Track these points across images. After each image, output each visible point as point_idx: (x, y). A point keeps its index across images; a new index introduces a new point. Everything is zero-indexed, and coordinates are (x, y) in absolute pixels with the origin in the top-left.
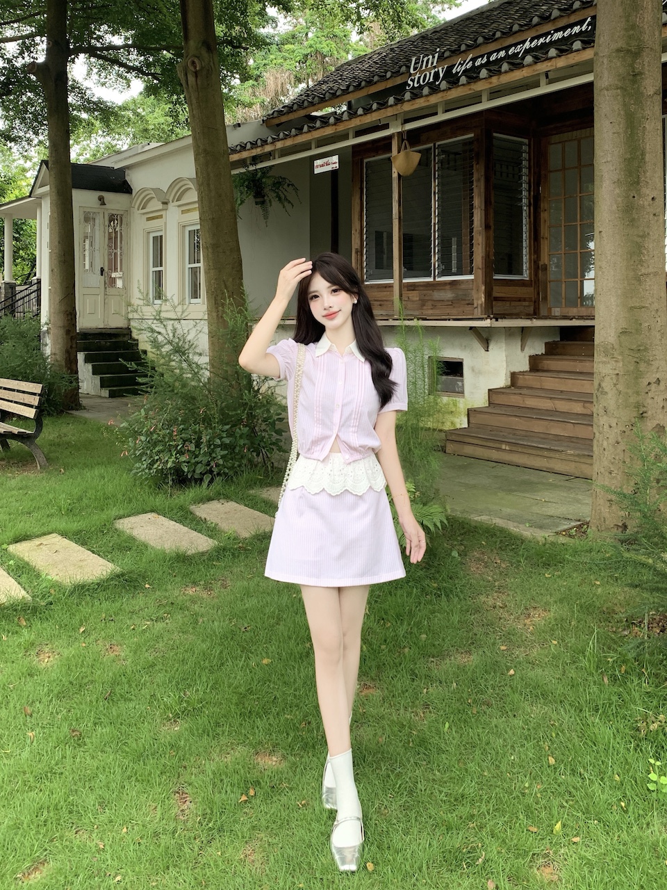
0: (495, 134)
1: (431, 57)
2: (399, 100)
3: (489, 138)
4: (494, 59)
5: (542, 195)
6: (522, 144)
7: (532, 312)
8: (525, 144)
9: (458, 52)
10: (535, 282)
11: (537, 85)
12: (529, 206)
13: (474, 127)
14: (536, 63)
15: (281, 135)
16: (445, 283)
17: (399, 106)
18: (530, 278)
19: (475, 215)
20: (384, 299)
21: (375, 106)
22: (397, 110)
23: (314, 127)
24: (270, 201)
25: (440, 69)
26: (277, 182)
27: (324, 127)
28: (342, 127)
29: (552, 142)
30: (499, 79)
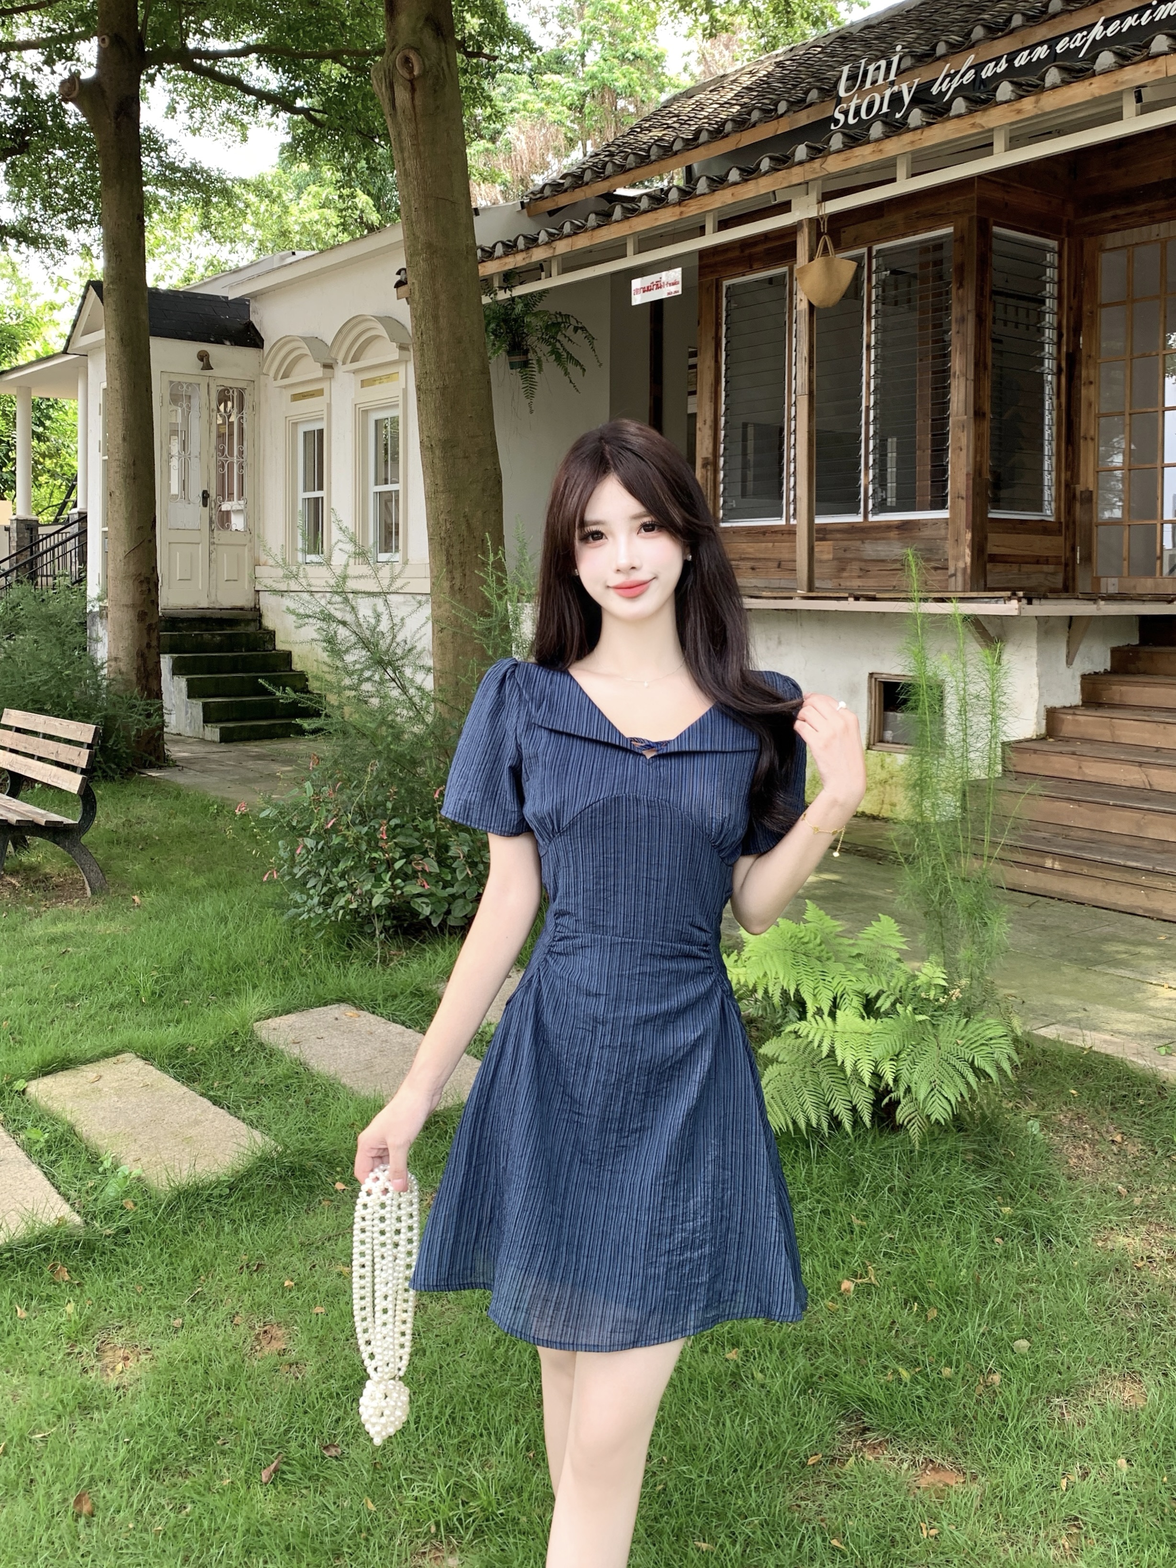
0: (996, 229)
1: (883, 63)
2: (819, 150)
3: (986, 236)
4: (1023, 63)
5: (1084, 353)
6: (1044, 249)
7: (1060, 585)
8: (1051, 250)
9: (930, 60)
10: (1067, 527)
11: (1117, 116)
12: (1058, 373)
13: (956, 213)
14: (1122, 66)
15: (567, 228)
16: (888, 527)
17: (817, 164)
18: (1058, 517)
19: (952, 389)
20: (762, 556)
21: (765, 164)
23: (635, 210)
24: (539, 361)
25: (904, 88)
26: (553, 324)
27: (656, 209)
28: (692, 209)
29: (1108, 247)
30: (1037, 102)
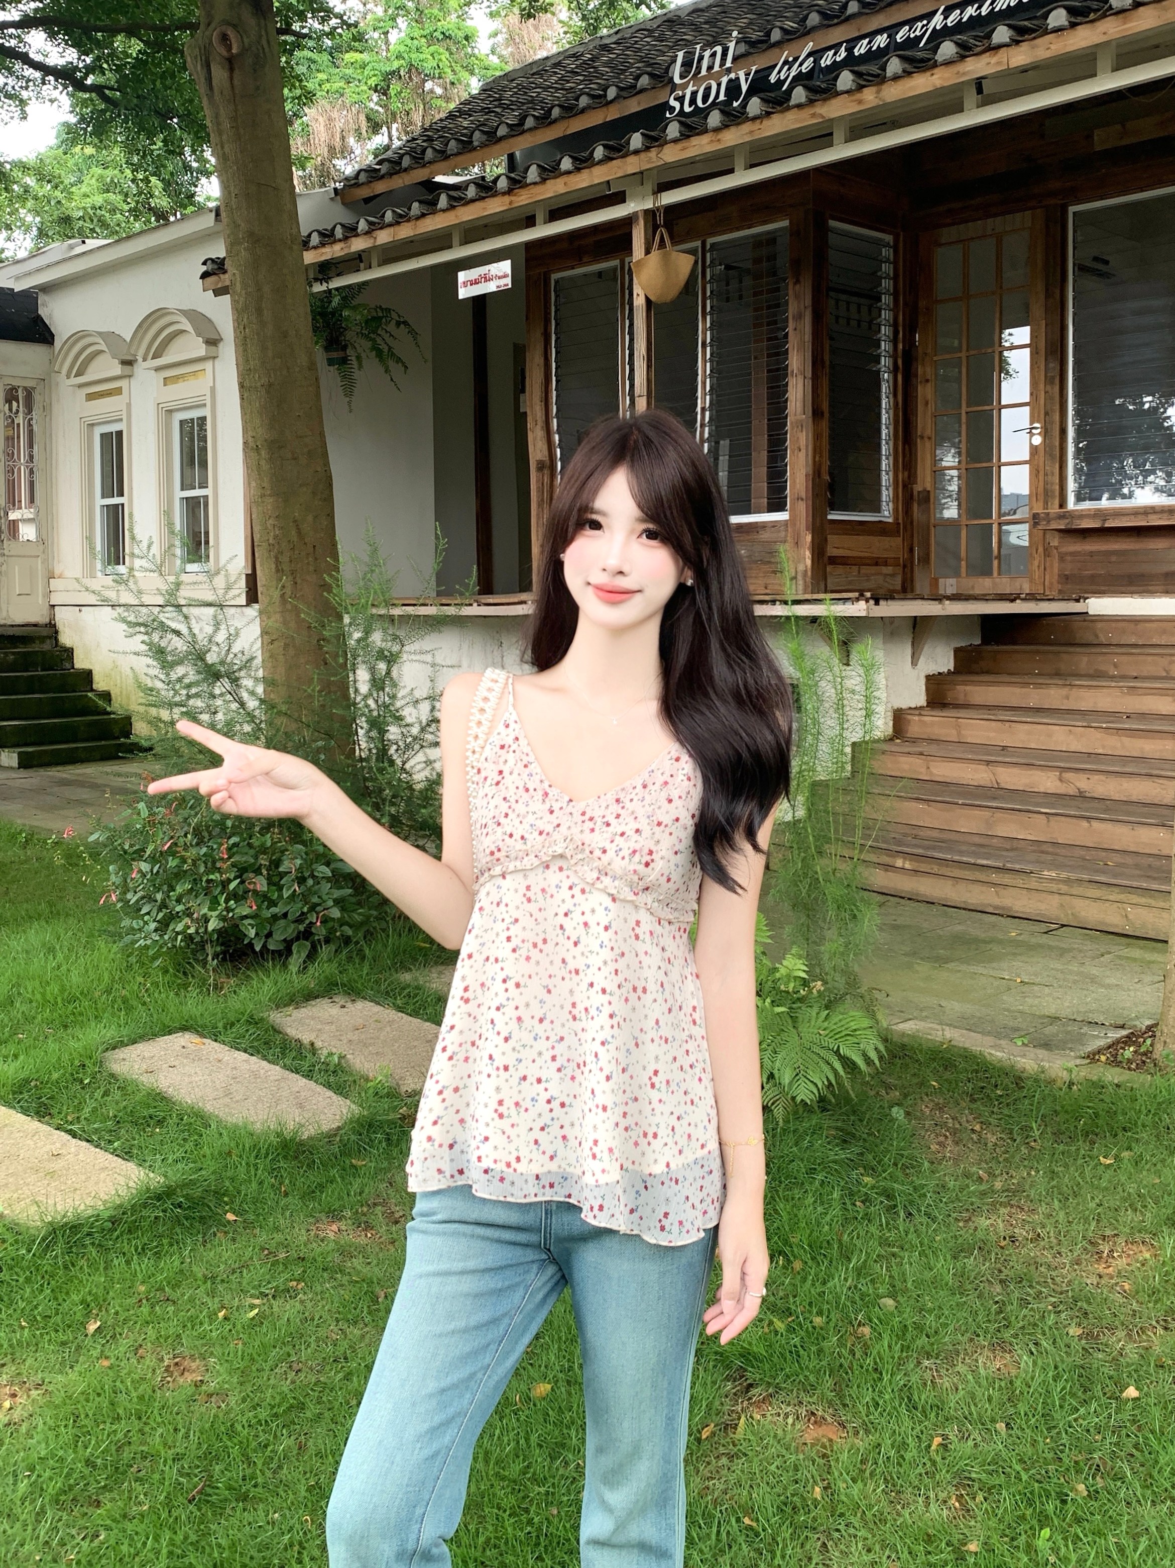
0: (832, 223)
1: (719, 49)
2: (655, 139)
3: (822, 230)
4: (862, 51)
5: (920, 350)
6: (879, 243)
7: (899, 587)
8: (887, 245)
9: (764, 46)
10: (905, 528)
11: (957, 108)
12: (895, 371)
13: (790, 208)
14: (963, 57)
15: (389, 216)
17: (653, 153)
18: (896, 519)
19: (790, 388)
21: (599, 152)
22: (650, 161)
23: (461, 199)
24: (359, 358)
25: (742, 75)
26: (374, 318)
27: (484, 198)
28: (523, 198)
29: (943, 241)
30: (878, 92)
